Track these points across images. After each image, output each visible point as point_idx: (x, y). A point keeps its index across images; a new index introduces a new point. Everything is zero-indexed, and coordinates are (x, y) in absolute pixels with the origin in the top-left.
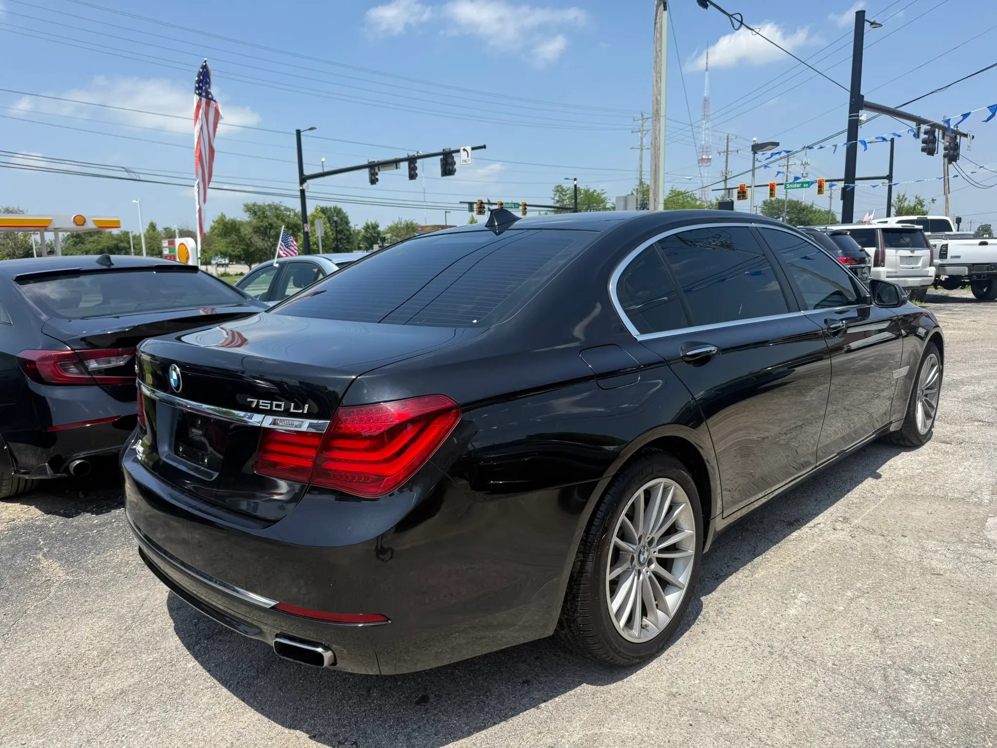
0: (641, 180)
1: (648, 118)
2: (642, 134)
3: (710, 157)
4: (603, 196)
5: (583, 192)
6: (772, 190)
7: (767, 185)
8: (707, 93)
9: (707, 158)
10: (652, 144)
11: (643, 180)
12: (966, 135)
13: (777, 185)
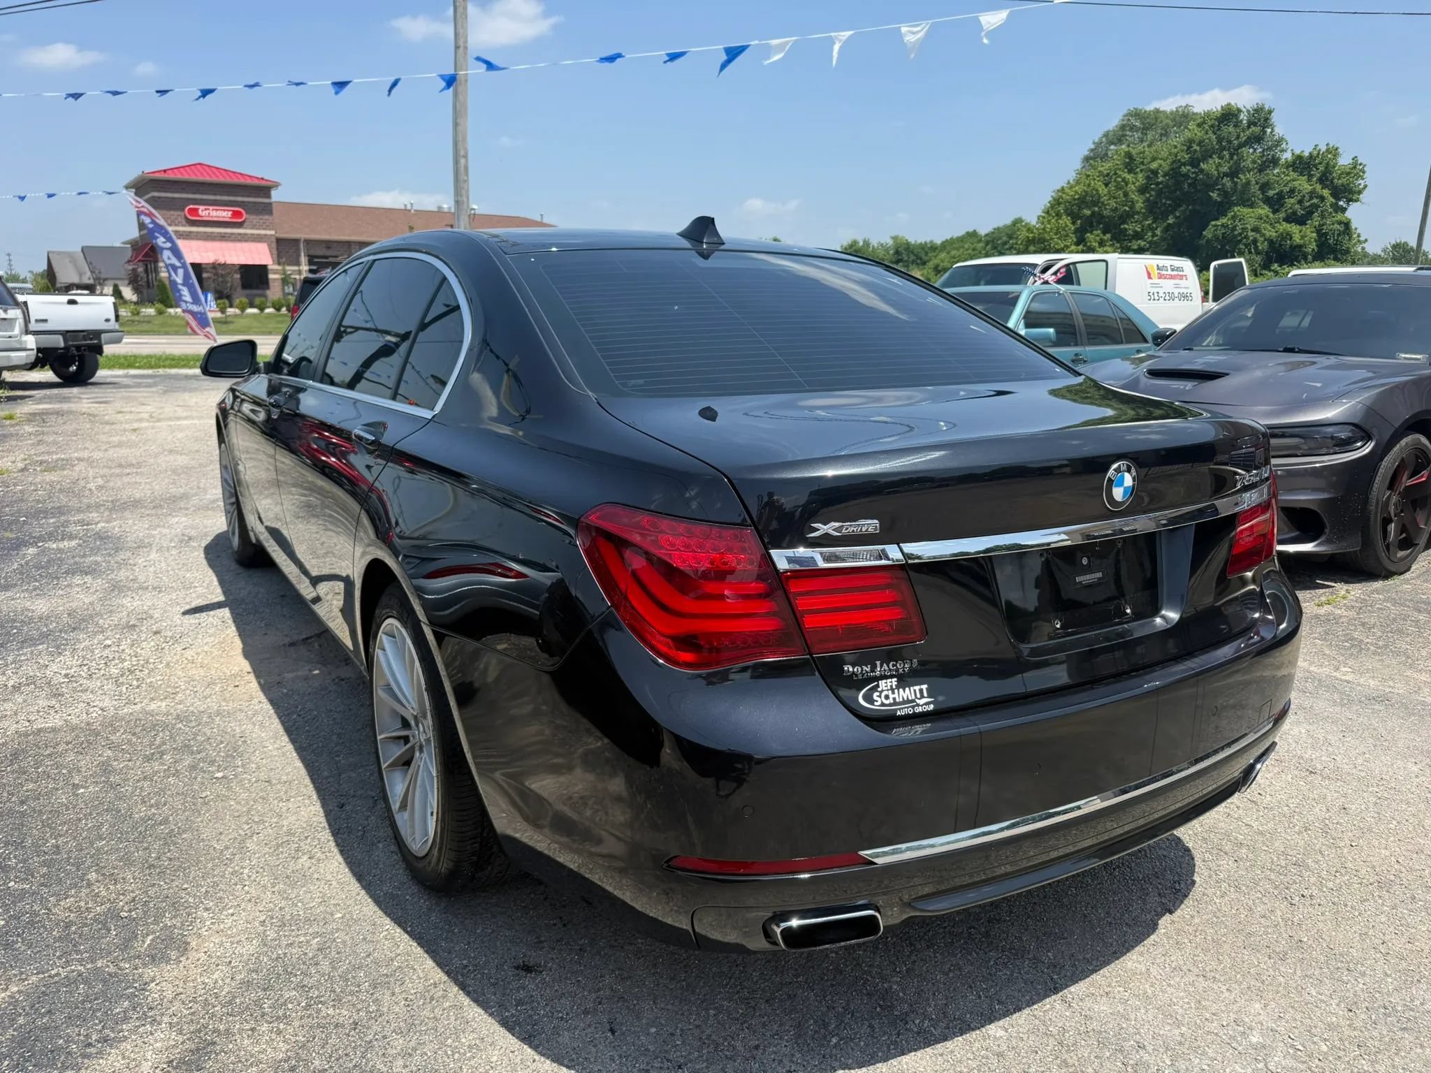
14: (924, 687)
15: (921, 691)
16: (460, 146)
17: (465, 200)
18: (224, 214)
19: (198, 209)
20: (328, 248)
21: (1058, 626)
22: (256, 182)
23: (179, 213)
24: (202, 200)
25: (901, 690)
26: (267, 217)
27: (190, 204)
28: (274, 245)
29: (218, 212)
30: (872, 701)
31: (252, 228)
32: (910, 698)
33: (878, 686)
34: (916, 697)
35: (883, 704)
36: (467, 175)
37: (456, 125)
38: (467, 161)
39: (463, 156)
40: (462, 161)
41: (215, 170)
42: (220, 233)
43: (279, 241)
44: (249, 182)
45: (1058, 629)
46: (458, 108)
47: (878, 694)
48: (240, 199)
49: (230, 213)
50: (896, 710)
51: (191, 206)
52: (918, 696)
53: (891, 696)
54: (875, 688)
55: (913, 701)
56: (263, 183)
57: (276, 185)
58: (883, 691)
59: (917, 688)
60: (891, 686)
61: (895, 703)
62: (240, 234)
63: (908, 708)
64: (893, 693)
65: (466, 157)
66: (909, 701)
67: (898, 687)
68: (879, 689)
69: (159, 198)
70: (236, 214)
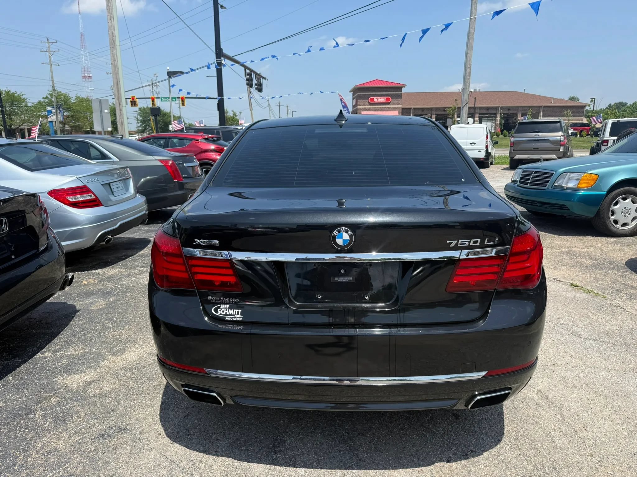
0: (54, 87)
1: (53, 43)
2: (50, 54)
3: (91, 75)
4: (23, 97)
5: (4, 93)
6: (153, 101)
7: (150, 98)
8: (82, 30)
9: (88, 75)
10: (112, 64)
11: (55, 88)
12: (265, 78)
13: (156, 98)
14: (240, 311)
15: (238, 312)
16: (468, 63)
17: (468, 87)
18: (383, 100)
19: (373, 98)
20: (423, 111)
21: (320, 298)
22: (397, 85)
23: (366, 100)
24: (375, 94)
25: (230, 310)
26: (399, 100)
27: (371, 96)
28: (401, 111)
29: (381, 99)
30: (217, 312)
31: (393, 105)
32: (233, 314)
33: (220, 306)
34: (235, 314)
35: (221, 314)
36: (470, 76)
37: (467, 54)
38: (470, 70)
39: (469, 68)
40: (468, 70)
41: (382, 82)
42: (381, 108)
43: (403, 109)
44: (394, 85)
45: (319, 299)
46: (468, 46)
47: (220, 309)
48: (390, 93)
49: (385, 99)
50: (225, 317)
51: (371, 97)
52: (236, 314)
53: (225, 311)
54: (219, 307)
55: (234, 315)
56: (400, 85)
57: (404, 86)
58: (222, 309)
59: (237, 310)
60: (226, 308)
61: (226, 315)
62: (388, 107)
63: (231, 317)
64: (226, 310)
65: (470, 68)
66: (232, 315)
67: (229, 308)
68: (221, 308)
69: (360, 95)
70: (388, 99)
